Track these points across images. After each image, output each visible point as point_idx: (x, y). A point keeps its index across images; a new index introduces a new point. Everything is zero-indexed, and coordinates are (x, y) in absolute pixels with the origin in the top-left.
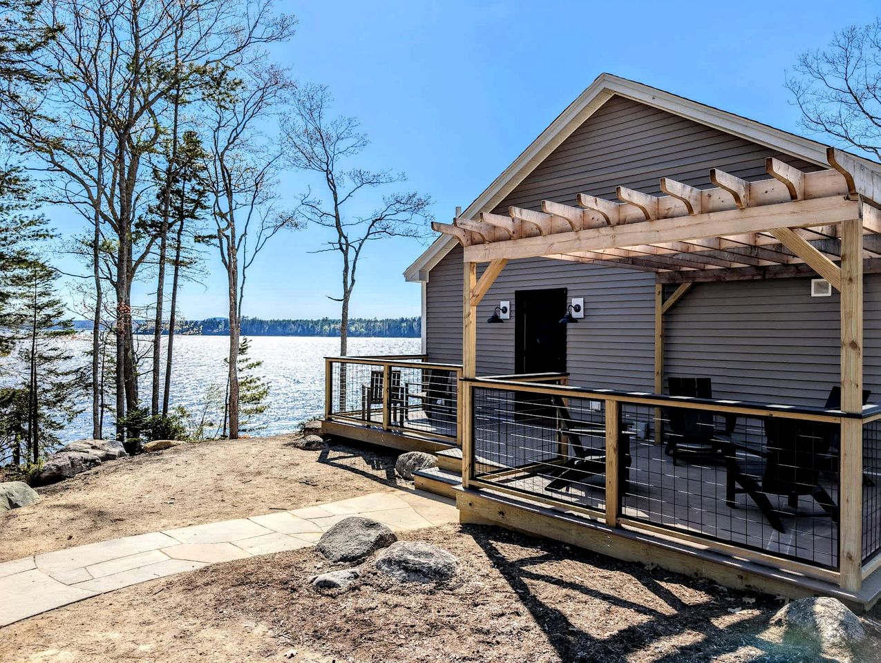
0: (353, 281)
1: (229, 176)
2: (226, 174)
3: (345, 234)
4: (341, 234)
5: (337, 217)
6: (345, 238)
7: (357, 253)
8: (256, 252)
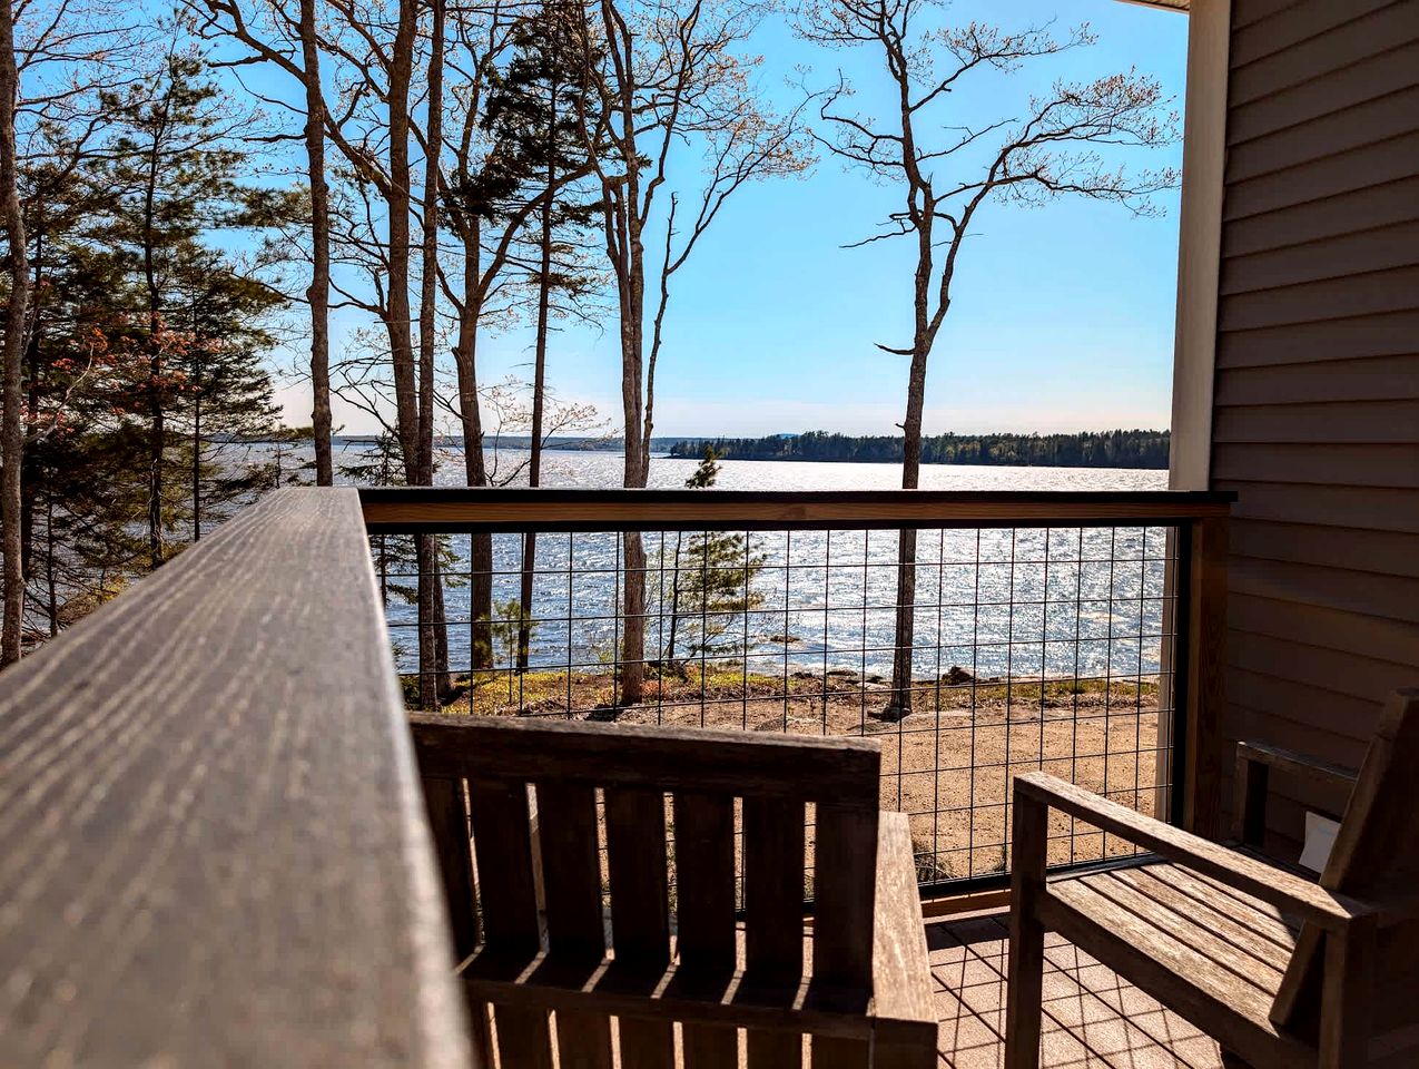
0: (945, 302)
1: (628, 38)
2: (618, 34)
3: (925, 178)
4: (916, 181)
5: (907, 141)
6: (926, 187)
7: (959, 232)
8: (698, 232)
